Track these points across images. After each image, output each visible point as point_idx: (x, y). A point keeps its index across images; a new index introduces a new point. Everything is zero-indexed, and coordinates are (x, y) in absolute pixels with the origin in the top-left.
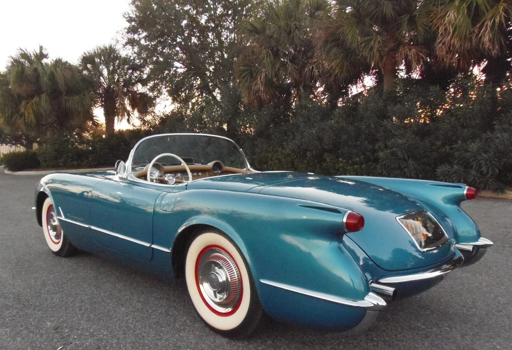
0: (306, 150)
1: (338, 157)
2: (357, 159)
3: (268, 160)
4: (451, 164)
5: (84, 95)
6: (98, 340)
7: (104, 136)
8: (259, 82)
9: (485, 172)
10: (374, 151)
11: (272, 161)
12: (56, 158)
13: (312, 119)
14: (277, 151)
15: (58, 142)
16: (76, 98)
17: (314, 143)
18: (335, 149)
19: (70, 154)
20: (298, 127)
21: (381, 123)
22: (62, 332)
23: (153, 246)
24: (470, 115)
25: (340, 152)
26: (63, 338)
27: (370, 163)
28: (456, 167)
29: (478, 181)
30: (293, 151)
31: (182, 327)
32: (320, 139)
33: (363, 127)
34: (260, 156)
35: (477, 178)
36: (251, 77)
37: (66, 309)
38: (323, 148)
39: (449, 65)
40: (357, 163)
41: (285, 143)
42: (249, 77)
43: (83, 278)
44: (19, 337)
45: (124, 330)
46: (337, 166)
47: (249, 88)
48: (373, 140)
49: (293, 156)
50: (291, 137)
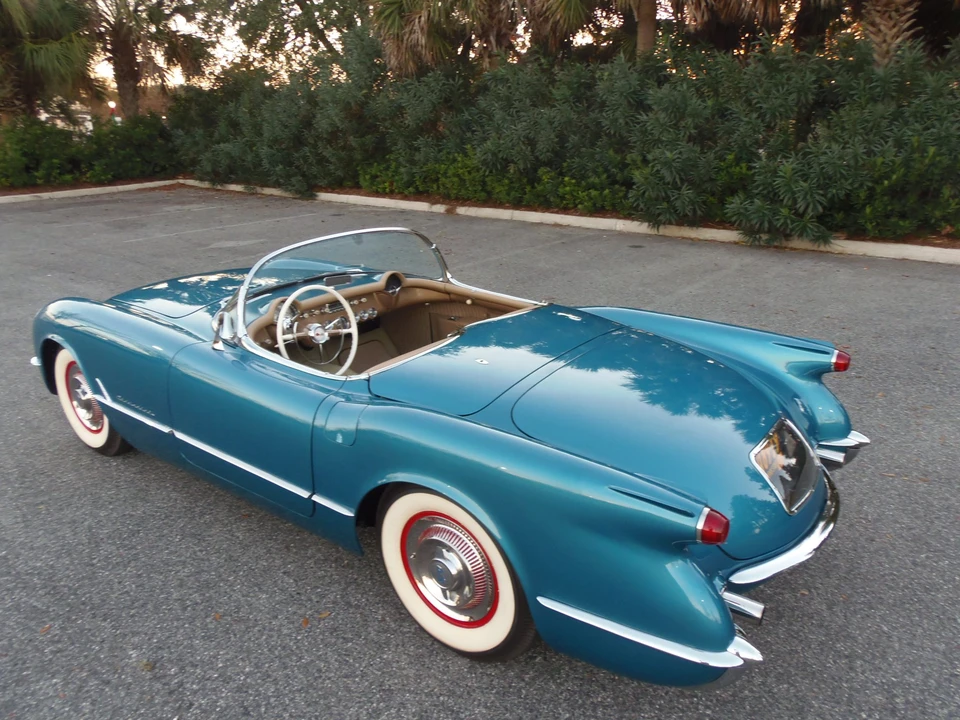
0: (507, 162)
1: (562, 174)
2: (597, 181)
3: (440, 176)
4: (750, 197)
5: (71, 41)
6: (239, 690)
7: (118, 119)
8: (416, 28)
9: (801, 210)
10: (624, 166)
11: (446, 177)
12: (28, 169)
13: (517, 104)
14: (455, 160)
15: (28, 136)
16: (54, 47)
17: (522, 150)
18: (556, 160)
19: (55, 161)
20: (491, 117)
21: (637, 119)
22: (165, 676)
23: (316, 498)
24: (781, 110)
25: (565, 164)
26: (171, 693)
27: (617, 186)
28: (757, 202)
29: (790, 227)
30: (485, 162)
31: (383, 637)
32: (531, 142)
33: (605, 123)
34: (424, 169)
35: (789, 222)
36: (402, 17)
37: (155, 607)
38: (537, 158)
39: (749, 14)
40: (593, 186)
41: (469, 146)
42: (397, 17)
43: (166, 517)
44: (85, 699)
45: (279, 657)
46: (561, 190)
47: (399, 38)
48: (622, 145)
49: (485, 171)
50: (479, 134)
